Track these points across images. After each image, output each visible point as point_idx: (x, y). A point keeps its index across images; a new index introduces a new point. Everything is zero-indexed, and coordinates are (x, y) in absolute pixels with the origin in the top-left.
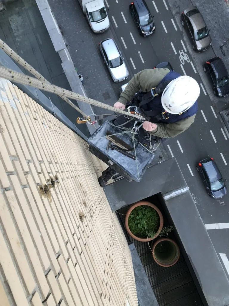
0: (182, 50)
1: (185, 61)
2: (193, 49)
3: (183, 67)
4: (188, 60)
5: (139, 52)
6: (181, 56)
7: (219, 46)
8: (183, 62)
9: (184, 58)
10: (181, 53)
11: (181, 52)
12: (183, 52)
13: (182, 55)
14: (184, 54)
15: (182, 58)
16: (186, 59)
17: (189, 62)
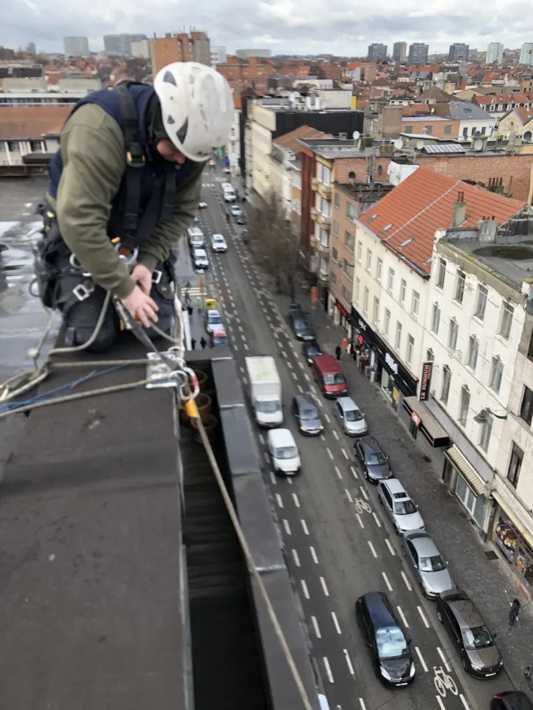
0: (441, 667)
1: (448, 691)
2: (465, 669)
3: (443, 702)
4: (454, 689)
5: (345, 651)
6: (437, 678)
7: (522, 674)
8: (442, 692)
9: (445, 684)
10: (437, 672)
11: (437, 669)
12: (441, 671)
13: (440, 675)
14: (444, 675)
15: (440, 683)
16: (449, 686)
17: (456, 693)
